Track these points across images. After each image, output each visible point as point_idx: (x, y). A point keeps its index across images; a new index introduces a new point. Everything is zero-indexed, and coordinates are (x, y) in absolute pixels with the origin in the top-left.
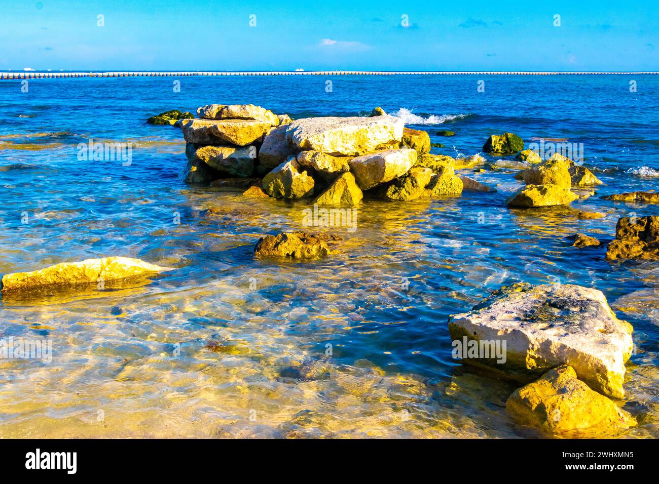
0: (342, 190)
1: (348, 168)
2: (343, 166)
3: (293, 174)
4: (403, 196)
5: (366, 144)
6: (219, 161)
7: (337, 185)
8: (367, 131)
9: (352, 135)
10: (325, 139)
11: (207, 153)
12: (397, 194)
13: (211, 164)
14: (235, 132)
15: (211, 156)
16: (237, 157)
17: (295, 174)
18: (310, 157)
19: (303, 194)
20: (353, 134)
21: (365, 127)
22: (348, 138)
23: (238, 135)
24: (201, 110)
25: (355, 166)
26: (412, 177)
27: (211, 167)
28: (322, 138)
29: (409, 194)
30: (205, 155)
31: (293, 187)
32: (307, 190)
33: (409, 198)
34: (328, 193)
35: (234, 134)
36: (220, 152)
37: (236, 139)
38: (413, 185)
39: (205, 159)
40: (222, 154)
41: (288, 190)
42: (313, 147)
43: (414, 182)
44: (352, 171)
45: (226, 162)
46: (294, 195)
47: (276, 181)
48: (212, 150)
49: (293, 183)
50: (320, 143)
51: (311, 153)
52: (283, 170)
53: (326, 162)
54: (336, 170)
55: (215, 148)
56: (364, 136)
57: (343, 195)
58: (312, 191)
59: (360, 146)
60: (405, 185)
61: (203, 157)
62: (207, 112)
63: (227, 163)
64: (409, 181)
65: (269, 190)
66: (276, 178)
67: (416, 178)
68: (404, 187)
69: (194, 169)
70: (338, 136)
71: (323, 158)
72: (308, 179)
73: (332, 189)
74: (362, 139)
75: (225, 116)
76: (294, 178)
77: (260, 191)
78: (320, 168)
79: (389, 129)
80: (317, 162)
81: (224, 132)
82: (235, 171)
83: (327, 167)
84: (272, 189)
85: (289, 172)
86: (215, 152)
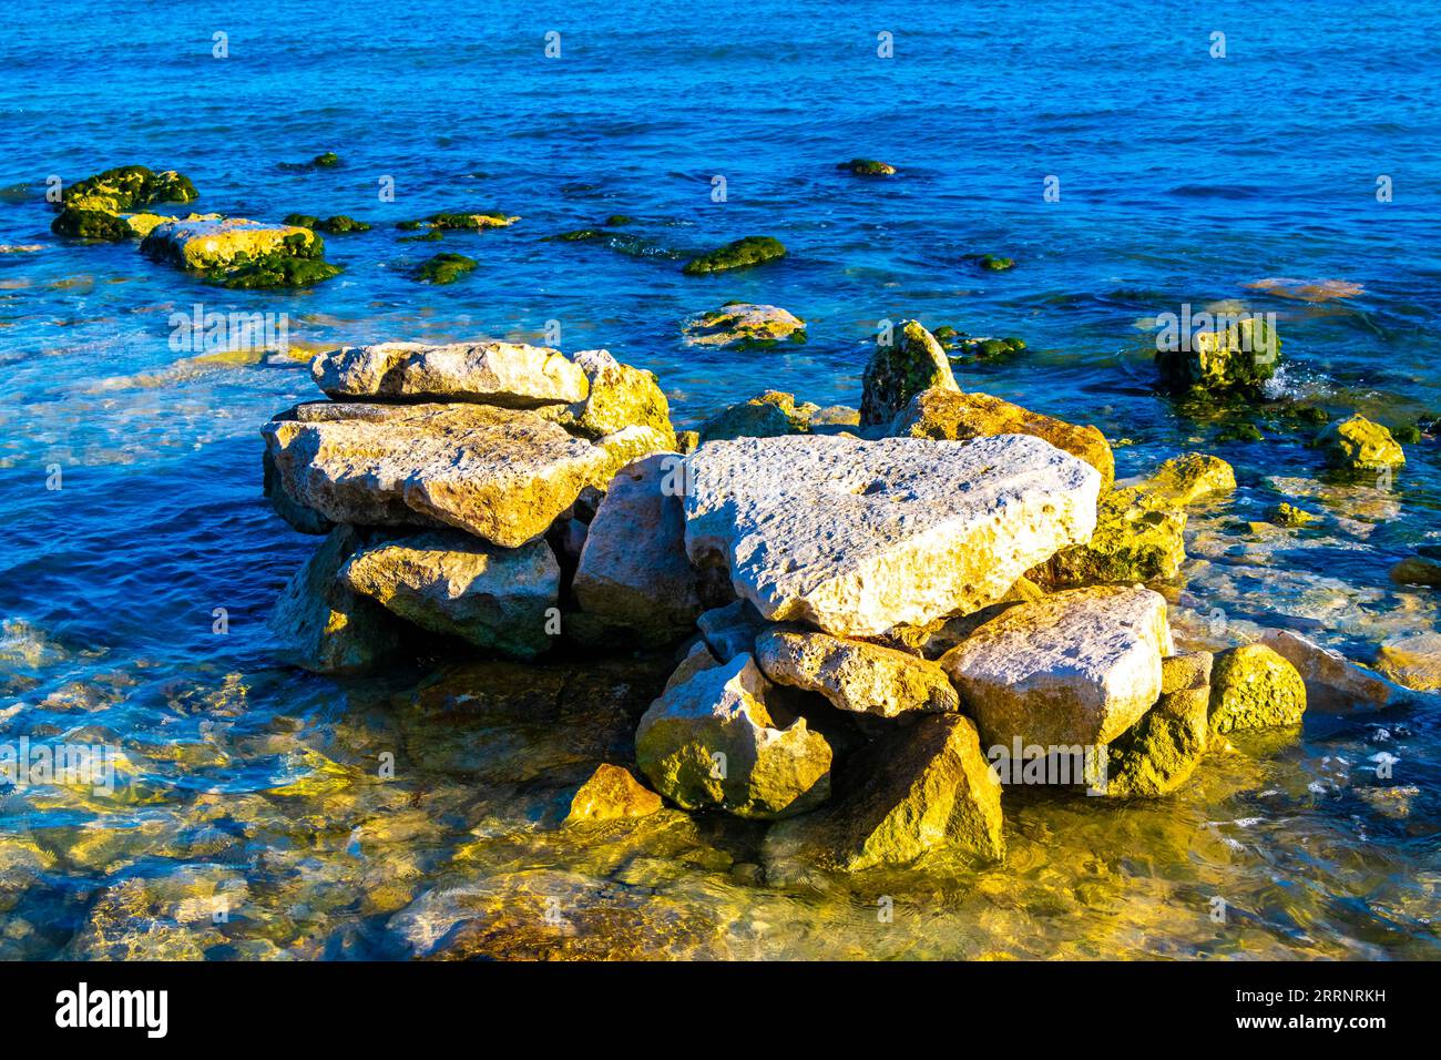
0: (949, 799)
1: (953, 698)
2: (933, 692)
3: (758, 736)
4: (1145, 785)
5: (989, 577)
6: (431, 601)
7: (930, 782)
8: (993, 537)
9: (947, 558)
10: (863, 593)
11: (388, 574)
12: (1122, 777)
13: (401, 610)
14: (489, 505)
15: (402, 585)
16: (498, 592)
17: (766, 736)
18: (817, 664)
19: (791, 798)
20: (951, 552)
21: (983, 520)
22: (934, 568)
23: (500, 516)
24: (328, 364)
25: (977, 692)
26: (1174, 716)
27: (401, 619)
28: (854, 591)
29: (1166, 776)
30: (380, 580)
31: (758, 778)
32: (807, 784)
33: (1164, 788)
34: (899, 815)
35: (488, 513)
36: (436, 571)
37: (495, 528)
38: (1178, 744)
39: (378, 592)
40: (443, 582)
41: (738, 785)
42: (821, 622)
43: (1182, 734)
44: (968, 708)
45: (458, 607)
46: (760, 805)
47: (692, 750)
48: (407, 563)
49: (760, 765)
50: (846, 609)
51: (819, 646)
52: (721, 718)
53: (878, 684)
54: (907, 705)
55: (414, 556)
56: (982, 552)
57: (953, 819)
58: (826, 785)
59: (968, 589)
60: (1150, 743)
61: (372, 585)
62: (351, 375)
63: (461, 612)
64: (1162, 729)
65: (662, 780)
66: (689, 740)
67: (1189, 717)
68: (1145, 751)
69: (339, 621)
70: (903, 569)
71: (865, 670)
72: (809, 745)
73: (913, 800)
74: (975, 564)
75: (415, 390)
76: (763, 747)
77: (631, 782)
78: (858, 708)
79: (1059, 514)
80: (848, 690)
81: (453, 508)
82: (492, 636)
83: (879, 702)
84: (673, 776)
85: (741, 725)
86: (418, 571)
